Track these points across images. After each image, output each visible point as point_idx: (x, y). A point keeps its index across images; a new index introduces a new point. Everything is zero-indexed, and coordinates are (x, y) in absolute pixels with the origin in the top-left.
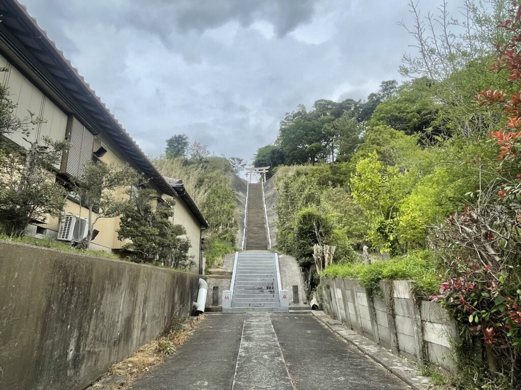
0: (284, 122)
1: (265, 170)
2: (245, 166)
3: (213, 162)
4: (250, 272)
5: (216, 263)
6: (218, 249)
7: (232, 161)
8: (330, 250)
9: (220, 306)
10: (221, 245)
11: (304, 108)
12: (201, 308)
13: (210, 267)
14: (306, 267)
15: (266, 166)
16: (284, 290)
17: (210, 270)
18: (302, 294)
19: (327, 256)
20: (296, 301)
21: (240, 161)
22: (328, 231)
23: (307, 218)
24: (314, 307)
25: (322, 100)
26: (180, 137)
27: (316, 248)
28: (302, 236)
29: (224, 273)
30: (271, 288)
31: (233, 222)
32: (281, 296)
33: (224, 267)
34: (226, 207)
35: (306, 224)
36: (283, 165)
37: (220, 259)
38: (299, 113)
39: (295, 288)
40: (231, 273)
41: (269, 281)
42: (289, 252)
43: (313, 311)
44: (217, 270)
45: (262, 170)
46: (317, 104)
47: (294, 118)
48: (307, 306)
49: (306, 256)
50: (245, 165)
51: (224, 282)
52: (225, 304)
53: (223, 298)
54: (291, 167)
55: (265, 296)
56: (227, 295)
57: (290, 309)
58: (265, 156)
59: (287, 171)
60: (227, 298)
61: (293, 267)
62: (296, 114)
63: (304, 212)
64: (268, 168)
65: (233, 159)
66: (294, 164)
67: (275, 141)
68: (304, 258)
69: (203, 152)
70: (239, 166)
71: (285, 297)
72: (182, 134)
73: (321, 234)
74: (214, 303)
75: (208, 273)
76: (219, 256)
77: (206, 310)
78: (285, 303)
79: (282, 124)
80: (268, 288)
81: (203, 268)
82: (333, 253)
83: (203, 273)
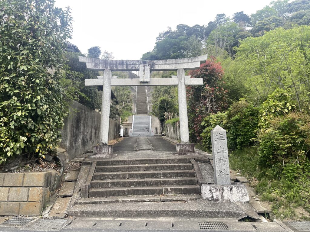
0: (158, 38)
4: (139, 123)
5: (125, 120)
6: (126, 114)
8: (171, 114)
9: (128, 135)
10: (127, 112)
11: (171, 29)
12: (122, 135)
13: (123, 121)
14: (162, 121)
16: (152, 130)
17: (123, 122)
18: (159, 131)
19: (169, 117)
20: (157, 133)
22: (172, 107)
23: (163, 101)
24: (163, 135)
25: (182, 24)
26: (96, 47)
27: (166, 114)
28: (161, 109)
29: (129, 123)
30: (148, 129)
31: (130, 100)
32: (151, 131)
33: (129, 121)
34: (126, 92)
35: (162, 104)
37: (127, 118)
38: (167, 32)
39: (156, 129)
40: (132, 124)
41: (147, 126)
42: (156, 115)
44: (126, 122)
46: (178, 27)
47: (164, 35)
48: (161, 134)
49: (162, 117)
51: (129, 127)
52: (130, 134)
53: (130, 132)
55: (145, 132)
57: (154, 135)
58: (147, 59)
60: (131, 132)
61: (157, 122)
62: (166, 32)
63: (162, 99)
67: (153, 50)
68: (161, 118)
69: (110, 57)
71: (152, 131)
72: (97, 46)
73: (168, 108)
74: (126, 134)
75: (122, 124)
76: (126, 117)
77: (124, 136)
78: (153, 134)
79: (157, 39)
80: (146, 129)
81: (120, 122)
82: (172, 115)
83: (120, 123)
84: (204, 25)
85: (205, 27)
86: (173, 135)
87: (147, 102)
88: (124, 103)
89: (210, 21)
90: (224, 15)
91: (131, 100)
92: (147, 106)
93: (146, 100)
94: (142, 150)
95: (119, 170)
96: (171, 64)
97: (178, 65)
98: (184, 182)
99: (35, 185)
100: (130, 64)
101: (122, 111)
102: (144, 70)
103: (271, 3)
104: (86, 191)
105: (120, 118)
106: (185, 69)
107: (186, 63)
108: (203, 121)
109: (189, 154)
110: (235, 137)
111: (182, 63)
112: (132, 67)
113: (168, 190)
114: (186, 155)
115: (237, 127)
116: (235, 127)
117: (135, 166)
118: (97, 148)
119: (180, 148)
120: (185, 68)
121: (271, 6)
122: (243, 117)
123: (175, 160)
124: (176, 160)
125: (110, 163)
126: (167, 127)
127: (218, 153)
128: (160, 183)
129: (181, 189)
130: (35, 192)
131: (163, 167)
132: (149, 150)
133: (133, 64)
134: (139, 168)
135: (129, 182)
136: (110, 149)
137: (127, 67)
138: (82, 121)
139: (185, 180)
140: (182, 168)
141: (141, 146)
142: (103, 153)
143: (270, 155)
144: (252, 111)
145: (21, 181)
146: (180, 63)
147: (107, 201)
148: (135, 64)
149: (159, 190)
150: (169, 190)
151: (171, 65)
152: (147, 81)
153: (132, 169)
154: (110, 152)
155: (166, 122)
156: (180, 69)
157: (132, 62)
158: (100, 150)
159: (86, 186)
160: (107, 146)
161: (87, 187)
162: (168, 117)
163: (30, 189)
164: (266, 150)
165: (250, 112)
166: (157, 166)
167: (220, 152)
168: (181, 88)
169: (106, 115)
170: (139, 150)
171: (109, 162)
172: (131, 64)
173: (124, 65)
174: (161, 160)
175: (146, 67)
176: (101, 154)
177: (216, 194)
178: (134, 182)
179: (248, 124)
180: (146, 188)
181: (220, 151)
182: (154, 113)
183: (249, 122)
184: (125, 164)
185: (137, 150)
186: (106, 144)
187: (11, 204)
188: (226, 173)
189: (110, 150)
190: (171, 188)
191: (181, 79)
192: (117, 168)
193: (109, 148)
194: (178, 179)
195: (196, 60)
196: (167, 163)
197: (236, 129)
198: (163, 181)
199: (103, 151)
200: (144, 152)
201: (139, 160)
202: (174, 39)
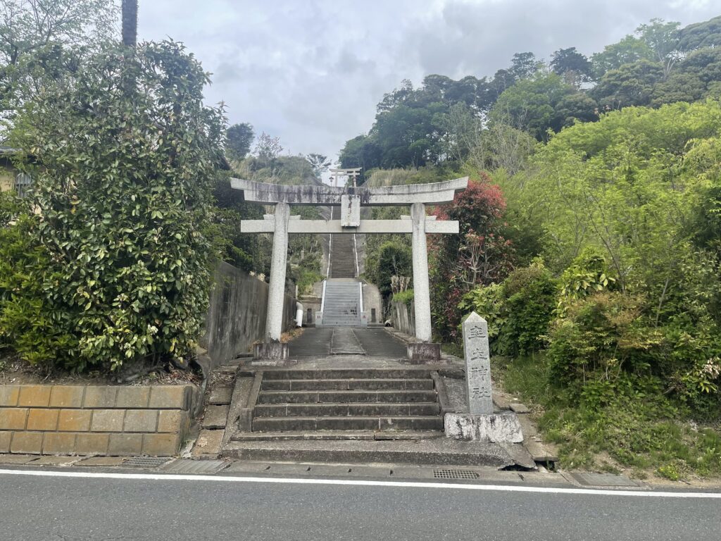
0: (382, 104)
1: (355, 172)
2: (329, 166)
3: (287, 163)
4: (337, 299)
5: (307, 290)
6: (308, 278)
7: (313, 159)
8: (405, 280)
9: (313, 323)
10: (311, 274)
11: (410, 85)
12: (300, 324)
13: (302, 294)
14: (386, 295)
15: (357, 167)
16: (364, 313)
17: (302, 296)
18: (379, 316)
19: (402, 285)
20: (374, 320)
21: (322, 159)
22: (407, 264)
23: (389, 252)
24: (388, 325)
25: (435, 75)
26: (242, 125)
27: (394, 278)
28: (383, 268)
29: (315, 298)
30: (355, 311)
31: (316, 245)
32: (362, 315)
33: (314, 293)
35: (387, 257)
36: (378, 168)
37: (310, 286)
38: (403, 92)
39: (373, 311)
40: (321, 299)
41: (353, 305)
42: (374, 282)
43: (386, 328)
44: (308, 296)
45: (352, 172)
46: (427, 80)
47: (395, 99)
48: (382, 324)
49: (385, 285)
50: (329, 164)
51: (315, 306)
52: (318, 322)
53: (316, 317)
54: (388, 172)
55: (349, 317)
56: (319, 316)
57: (368, 326)
58: (355, 153)
59: (384, 176)
61: (375, 295)
62: (399, 92)
63: (386, 246)
64: (358, 169)
65: (313, 156)
66: (392, 168)
67: (369, 131)
68: (383, 288)
69: (273, 147)
70: (322, 166)
71: (364, 317)
72: (245, 122)
73: (399, 267)
74: (308, 321)
75: (301, 298)
76: (309, 284)
77: (304, 326)
78: (365, 322)
79: (380, 106)
80: (351, 311)
81: (297, 294)
82: (407, 283)
83: (297, 298)
84: (484, 79)
85: (488, 81)
86: (407, 326)
87: (355, 250)
88: (302, 251)
89: (499, 69)
90: (530, 55)
91: (319, 245)
92: (354, 259)
93: (353, 247)
94: (342, 354)
95: (303, 387)
96: (399, 194)
97: (412, 195)
98: (416, 410)
99: (168, 406)
100: (322, 194)
101: (300, 272)
102: (350, 206)
103: (639, 30)
104: (248, 420)
105: (297, 287)
106: (425, 204)
107: (428, 192)
108: (463, 301)
109: (429, 363)
110: (516, 332)
111: (420, 193)
112: (328, 199)
113: (387, 422)
114: (424, 364)
115: (519, 314)
116: (516, 314)
117: (331, 380)
118: (261, 348)
119: (414, 351)
120: (425, 202)
121: (637, 36)
122: (530, 297)
123: (402, 373)
124: (404, 372)
125: (287, 375)
126: (395, 308)
127: (472, 359)
128: (375, 410)
129: (410, 420)
130: (169, 417)
131: (381, 384)
132: (356, 354)
133: (329, 194)
134: (338, 384)
135: (320, 408)
136: (285, 350)
137: (318, 199)
138: (232, 298)
139: (418, 406)
140: (414, 387)
141: (340, 346)
142: (273, 358)
143: (564, 365)
144: (547, 286)
145: (146, 398)
146: (417, 193)
147: (285, 437)
148: (333, 194)
149: (372, 422)
150: (390, 422)
151: (400, 197)
152: (355, 225)
153: (326, 386)
154: (285, 355)
155: (395, 296)
156: (417, 203)
157: (328, 191)
158: (267, 353)
159: (248, 412)
160: (281, 345)
161: (250, 413)
162: (399, 287)
163: (161, 412)
164: (557, 356)
165: (543, 288)
166: (370, 382)
167: (476, 358)
168: (418, 239)
169: (279, 288)
170: (337, 354)
171: (285, 372)
172: (327, 192)
173: (314, 196)
174: (378, 371)
175: (353, 200)
176: (269, 359)
177: (468, 429)
178: (330, 408)
179: (538, 308)
180: (350, 417)
181: (476, 356)
182: (369, 277)
183: (540, 305)
184: (313, 378)
185: (333, 354)
186: (277, 342)
187: (129, 437)
188: (486, 394)
189: (285, 352)
190: (393, 418)
191: (419, 223)
192: (300, 384)
193: (283, 348)
194: (405, 405)
195: (448, 188)
196: (388, 377)
197: (518, 317)
198: (380, 408)
199: (273, 353)
200: (348, 358)
201: (338, 371)
202: (417, 107)
